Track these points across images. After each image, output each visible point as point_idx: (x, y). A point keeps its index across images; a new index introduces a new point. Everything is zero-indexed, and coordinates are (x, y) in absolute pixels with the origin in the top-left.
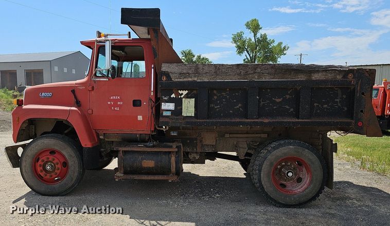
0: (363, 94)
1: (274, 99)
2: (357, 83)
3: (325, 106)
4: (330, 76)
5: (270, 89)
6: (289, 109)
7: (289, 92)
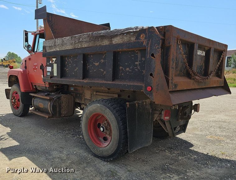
0: (153, 55)
1: (94, 63)
2: (148, 44)
3: (128, 69)
4: (126, 39)
5: (92, 55)
6: (103, 72)
7: (103, 57)
